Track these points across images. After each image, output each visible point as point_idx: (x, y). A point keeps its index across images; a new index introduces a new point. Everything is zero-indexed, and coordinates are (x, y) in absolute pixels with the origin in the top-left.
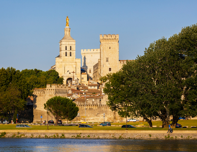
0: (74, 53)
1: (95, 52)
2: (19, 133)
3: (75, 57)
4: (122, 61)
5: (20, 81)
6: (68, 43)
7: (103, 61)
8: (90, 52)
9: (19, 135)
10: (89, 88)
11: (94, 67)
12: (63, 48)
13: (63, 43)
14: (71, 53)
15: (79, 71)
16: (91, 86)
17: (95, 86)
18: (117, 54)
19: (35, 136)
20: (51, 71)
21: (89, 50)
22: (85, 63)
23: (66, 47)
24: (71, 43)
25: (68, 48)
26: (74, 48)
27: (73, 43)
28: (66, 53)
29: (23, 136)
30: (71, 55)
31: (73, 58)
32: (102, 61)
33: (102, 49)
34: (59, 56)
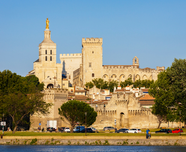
0: (54, 57)
1: (74, 56)
2: (53, 140)
3: (55, 62)
4: (106, 66)
5: (17, 85)
6: (48, 47)
7: (86, 67)
8: (69, 57)
9: (54, 142)
10: (76, 94)
11: (74, 73)
12: (43, 52)
13: (42, 47)
14: (51, 57)
15: (60, 77)
16: (78, 92)
17: (82, 92)
18: (101, 59)
19: (73, 143)
20: (30, 77)
21: (68, 55)
22: (64, 69)
23: (46, 51)
24: (51, 47)
25: (49, 52)
26: (54, 52)
27: (53, 47)
28: (46, 57)
29: (58, 143)
30: (51, 60)
31: (54, 63)
32: (84, 66)
33: (84, 53)
34: (38, 61)
